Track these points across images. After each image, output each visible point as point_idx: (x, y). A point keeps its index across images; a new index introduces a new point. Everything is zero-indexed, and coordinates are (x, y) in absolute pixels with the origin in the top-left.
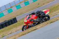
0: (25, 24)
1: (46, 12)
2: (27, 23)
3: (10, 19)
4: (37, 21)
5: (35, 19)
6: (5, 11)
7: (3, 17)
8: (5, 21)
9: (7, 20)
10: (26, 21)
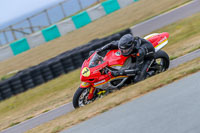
0: (83, 84)
1: (155, 41)
2: (91, 80)
3: (112, 33)
4: (124, 74)
5: (118, 67)
6: (92, 6)
7: (86, 27)
8: (94, 41)
9: (100, 37)
10: (88, 74)
